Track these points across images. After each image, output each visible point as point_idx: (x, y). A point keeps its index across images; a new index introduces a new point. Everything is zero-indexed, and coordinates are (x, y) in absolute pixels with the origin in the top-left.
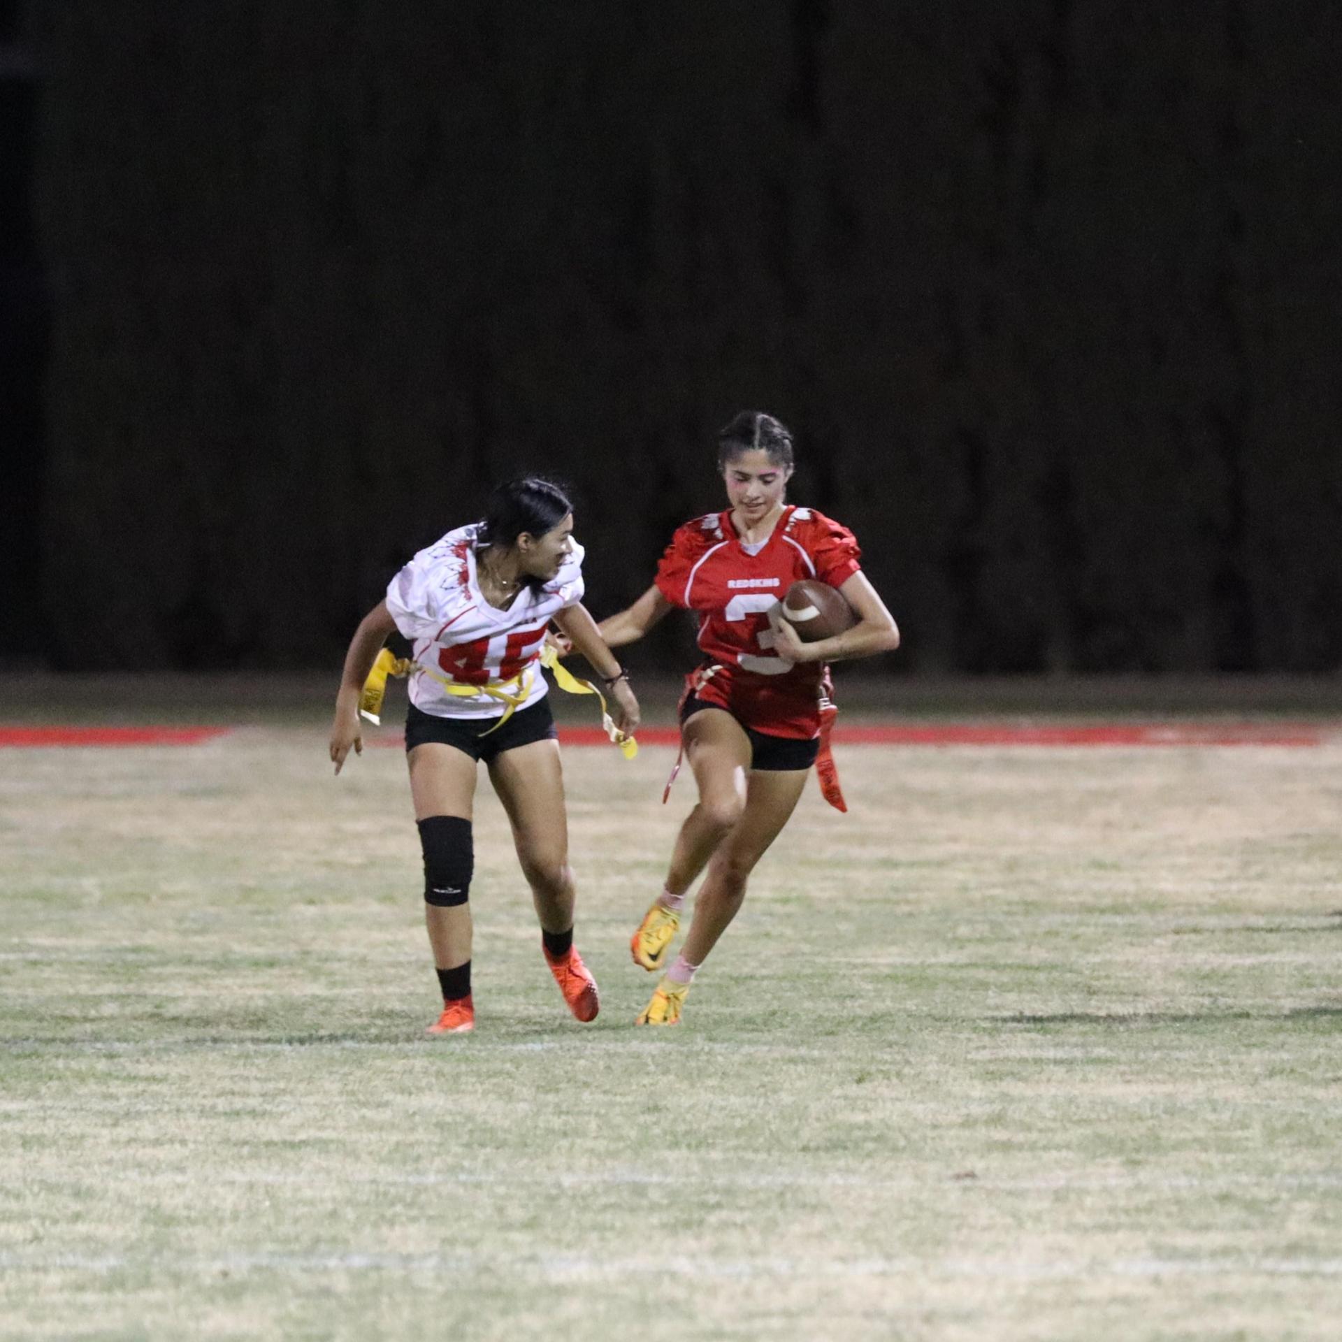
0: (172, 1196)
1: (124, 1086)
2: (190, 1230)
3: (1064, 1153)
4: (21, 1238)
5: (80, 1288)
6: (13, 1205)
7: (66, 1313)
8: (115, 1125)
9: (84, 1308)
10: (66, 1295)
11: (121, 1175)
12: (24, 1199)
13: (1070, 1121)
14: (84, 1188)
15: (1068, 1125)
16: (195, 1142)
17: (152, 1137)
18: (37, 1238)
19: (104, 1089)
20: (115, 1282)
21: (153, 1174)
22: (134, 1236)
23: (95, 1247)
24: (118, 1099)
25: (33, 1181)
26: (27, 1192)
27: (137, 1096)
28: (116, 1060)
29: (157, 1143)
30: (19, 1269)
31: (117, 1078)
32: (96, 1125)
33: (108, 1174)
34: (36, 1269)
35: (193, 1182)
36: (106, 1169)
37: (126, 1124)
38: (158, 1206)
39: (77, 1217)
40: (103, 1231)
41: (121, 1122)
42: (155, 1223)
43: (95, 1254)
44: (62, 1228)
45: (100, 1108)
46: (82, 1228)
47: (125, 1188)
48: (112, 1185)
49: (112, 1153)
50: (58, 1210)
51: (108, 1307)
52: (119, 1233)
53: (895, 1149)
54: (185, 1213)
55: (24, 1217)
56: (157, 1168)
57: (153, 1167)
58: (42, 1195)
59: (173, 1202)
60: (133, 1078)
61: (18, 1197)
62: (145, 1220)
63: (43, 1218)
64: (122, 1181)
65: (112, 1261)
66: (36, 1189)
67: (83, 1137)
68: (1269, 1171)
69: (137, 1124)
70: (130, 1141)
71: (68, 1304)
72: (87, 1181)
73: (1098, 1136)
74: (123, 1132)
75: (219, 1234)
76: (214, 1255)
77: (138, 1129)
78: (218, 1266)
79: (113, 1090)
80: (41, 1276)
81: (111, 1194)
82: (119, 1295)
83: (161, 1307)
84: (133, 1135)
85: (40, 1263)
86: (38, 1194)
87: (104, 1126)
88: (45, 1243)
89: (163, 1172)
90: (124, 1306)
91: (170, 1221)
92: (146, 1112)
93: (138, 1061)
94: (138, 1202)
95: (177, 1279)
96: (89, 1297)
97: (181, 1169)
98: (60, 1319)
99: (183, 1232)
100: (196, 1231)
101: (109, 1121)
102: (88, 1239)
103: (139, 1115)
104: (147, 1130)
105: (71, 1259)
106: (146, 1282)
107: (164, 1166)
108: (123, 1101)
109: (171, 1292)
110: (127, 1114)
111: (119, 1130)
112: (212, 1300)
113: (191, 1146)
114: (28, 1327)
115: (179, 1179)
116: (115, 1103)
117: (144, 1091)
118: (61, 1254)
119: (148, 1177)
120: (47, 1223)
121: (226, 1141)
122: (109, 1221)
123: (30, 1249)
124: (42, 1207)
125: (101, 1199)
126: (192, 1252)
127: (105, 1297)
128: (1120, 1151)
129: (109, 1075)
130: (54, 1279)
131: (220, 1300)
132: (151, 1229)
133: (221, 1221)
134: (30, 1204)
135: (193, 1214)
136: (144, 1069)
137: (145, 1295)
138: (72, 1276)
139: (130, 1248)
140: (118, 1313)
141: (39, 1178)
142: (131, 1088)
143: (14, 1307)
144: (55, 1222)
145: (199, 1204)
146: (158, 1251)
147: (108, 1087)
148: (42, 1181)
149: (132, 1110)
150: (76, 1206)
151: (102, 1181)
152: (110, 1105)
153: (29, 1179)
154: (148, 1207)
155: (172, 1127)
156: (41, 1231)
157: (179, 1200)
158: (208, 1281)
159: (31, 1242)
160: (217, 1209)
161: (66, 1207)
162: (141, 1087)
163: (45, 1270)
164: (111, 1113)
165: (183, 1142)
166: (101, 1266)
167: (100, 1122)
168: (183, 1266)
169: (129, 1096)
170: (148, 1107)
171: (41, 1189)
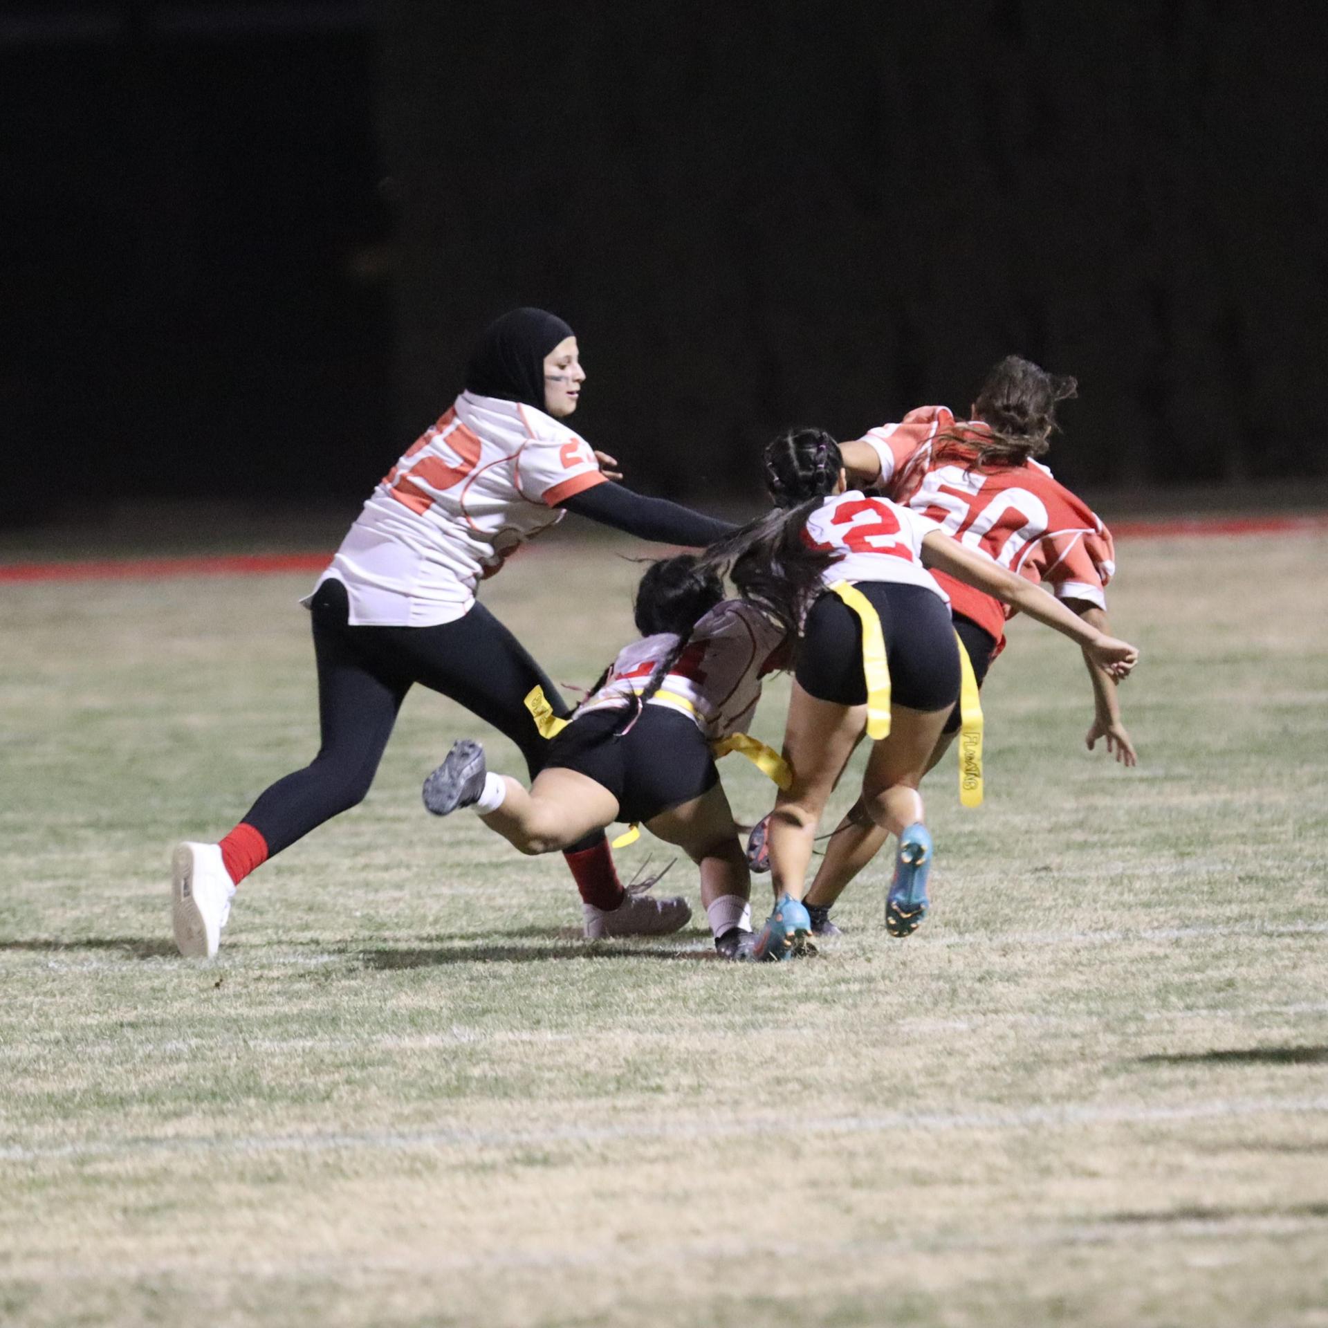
3: (1128, 849)
13: (1138, 823)
15: (1136, 826)
16: (418, 866)
29: (386, 868)
49: (350, 878)
53: (990, 851)
67: (327, 865)
68: (1291, 857)
70: (366, 867)
73: (1160, 835)
74: (361, 860)
104: (380, 858)
113: (415, 869)
121: (443, 864)
128: (1175, 846)
155: (400, 854)
165: (408, 867)
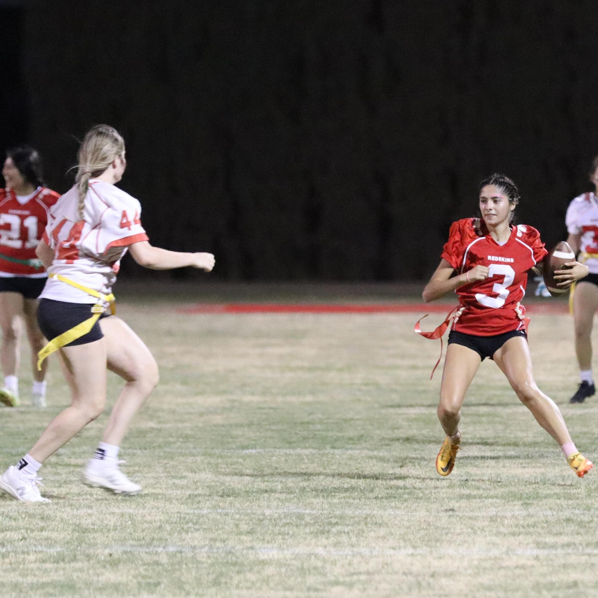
0: (86, 519)
1: (64, 469)
2: (95, 534)
3: (495, 500)
4: (17, 538)
5: (44, 561)
6: (14, 523)
7: (37, 573)
8: (60, 486)
9: (46, 570)
10: (38, 564)
11: (63, 510)
12: (19, 521)
14: (45, 516)
17: (77, 492)
18: (24, 538)
19: (54, 470)
20: (59, 559)
21: (77, 509)
22: (69, 537)
23: (50, 542)
24: (61, 475)
25: (22, 512)
26: (20, 517)
27: (70, 473)
28: (60, 457)
30: (16, 552)
31: (61, 465)
32: (51, 487)
33: (57, 509)
34: (23, 553)
35: (96, 512)
36: (55, 507)
37: (65, 486)
38: (80, 524)
39: (42, 529)
40: (54, 535)
41: (63, 485)
42: (78, 532)
43: (50, 546)
44: (36, 533)
45: (52, 479)
46: (45, 534)
47: (65, 516)
48: (59, 514)
50: (33, 525)
51: (56, 570)
52: (62, 536)
53: (417, 498)
54: (92, 527)
55: (18, 529)
56: (80, 506)
57: (77, 506)
58: (26, 519)
59: (86, 522)
60: (69, 465)
61: (15, 520)
62: (74, 530)
63: (27, 529)
64: (63, 512)
65: (59, 549)
66: (24, 516)
69: (70, 486)
71: (39, 569)
72: (47, 513)
73: (510, 492)
75: (107, 537)
76: (106, 546)
77: (70, 488)
78: (107, 551)
79: (59, 471)
80: (26, 556)
81: (58, 518)
82: (62, 564)
83: (81, 570)
84: (68, 491)
85: (26, 550)
86: (25, 518)
87: (55, 487)
88: (28, 540)
89: (82, 508)
90: (64, 569)
91: (86, 531)
92: (74, 481)
93: (70, 458)
94: (71, 522)
95: (89, 557)
96: (49, 566)
97: (90, 507)
98: (35, 575)
99: (91, 536)
100: (97, 535)
101: (57, 485)
102: (47, 539)
103: (71, 482)
105: (40, 548)
106: (74, 559)
107: (82, 505)
108: (64, 476)
109: (86, 563)
110: (65, 482)
111: (62, 489)
112: (104, 567)
114: (20, 579)
115: (90, 511)
116: (60, 477)
117: (73, 471)
118: (35, 545)
119: (75, 510)
120: (29, 531)
122: (57, 531)
123: (21, 543)
124: (27, 524)
125: (54, 520)
126: (95, 545)
127: (55, 565)
128: (520, 499)
129: (57, 464)
130: (32, 557)
131: (108, 566)
132: (76, 534)
133: (109, 531)
134: (21, 523)
135: (96, 527)
136: (73, 461)
137: (73, 564)
138: (40, 556)
139: (68, 543)
140: (61, 572)
141: (25, 510)
142: (67, 470)
143: (14, 570)
144: (32, 531)
145: (98, 523)
146: (80, 544)
147: (57, 469)
148: (27, 512)
149: (68, 479)
150: (42, 524)
151: (54, 512)
152: (57, 478)
153: (20, 511)
154: (75, 524)
156: (26, 536)
157: (89, 521)
158: (103, 558)
159: (22, 540)
160: (107, 525)
161: (37, 524)
162: (72, 469)
163: (28, 553)
164: (58, 481)
166: (53, 551)
167: (53, 485)
168: (91, 551)
169: (66, 473)
170: (76, 479)
171: (26, 516)
